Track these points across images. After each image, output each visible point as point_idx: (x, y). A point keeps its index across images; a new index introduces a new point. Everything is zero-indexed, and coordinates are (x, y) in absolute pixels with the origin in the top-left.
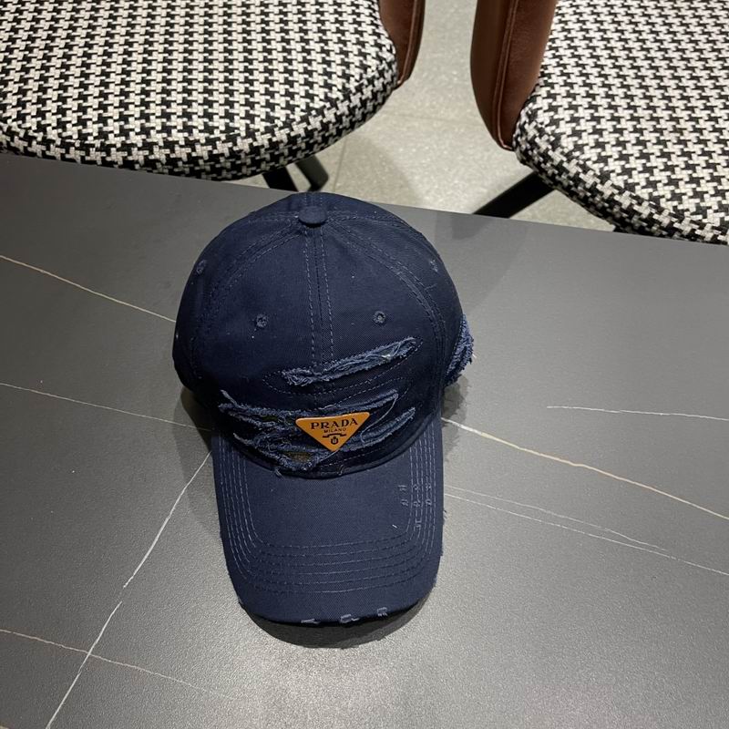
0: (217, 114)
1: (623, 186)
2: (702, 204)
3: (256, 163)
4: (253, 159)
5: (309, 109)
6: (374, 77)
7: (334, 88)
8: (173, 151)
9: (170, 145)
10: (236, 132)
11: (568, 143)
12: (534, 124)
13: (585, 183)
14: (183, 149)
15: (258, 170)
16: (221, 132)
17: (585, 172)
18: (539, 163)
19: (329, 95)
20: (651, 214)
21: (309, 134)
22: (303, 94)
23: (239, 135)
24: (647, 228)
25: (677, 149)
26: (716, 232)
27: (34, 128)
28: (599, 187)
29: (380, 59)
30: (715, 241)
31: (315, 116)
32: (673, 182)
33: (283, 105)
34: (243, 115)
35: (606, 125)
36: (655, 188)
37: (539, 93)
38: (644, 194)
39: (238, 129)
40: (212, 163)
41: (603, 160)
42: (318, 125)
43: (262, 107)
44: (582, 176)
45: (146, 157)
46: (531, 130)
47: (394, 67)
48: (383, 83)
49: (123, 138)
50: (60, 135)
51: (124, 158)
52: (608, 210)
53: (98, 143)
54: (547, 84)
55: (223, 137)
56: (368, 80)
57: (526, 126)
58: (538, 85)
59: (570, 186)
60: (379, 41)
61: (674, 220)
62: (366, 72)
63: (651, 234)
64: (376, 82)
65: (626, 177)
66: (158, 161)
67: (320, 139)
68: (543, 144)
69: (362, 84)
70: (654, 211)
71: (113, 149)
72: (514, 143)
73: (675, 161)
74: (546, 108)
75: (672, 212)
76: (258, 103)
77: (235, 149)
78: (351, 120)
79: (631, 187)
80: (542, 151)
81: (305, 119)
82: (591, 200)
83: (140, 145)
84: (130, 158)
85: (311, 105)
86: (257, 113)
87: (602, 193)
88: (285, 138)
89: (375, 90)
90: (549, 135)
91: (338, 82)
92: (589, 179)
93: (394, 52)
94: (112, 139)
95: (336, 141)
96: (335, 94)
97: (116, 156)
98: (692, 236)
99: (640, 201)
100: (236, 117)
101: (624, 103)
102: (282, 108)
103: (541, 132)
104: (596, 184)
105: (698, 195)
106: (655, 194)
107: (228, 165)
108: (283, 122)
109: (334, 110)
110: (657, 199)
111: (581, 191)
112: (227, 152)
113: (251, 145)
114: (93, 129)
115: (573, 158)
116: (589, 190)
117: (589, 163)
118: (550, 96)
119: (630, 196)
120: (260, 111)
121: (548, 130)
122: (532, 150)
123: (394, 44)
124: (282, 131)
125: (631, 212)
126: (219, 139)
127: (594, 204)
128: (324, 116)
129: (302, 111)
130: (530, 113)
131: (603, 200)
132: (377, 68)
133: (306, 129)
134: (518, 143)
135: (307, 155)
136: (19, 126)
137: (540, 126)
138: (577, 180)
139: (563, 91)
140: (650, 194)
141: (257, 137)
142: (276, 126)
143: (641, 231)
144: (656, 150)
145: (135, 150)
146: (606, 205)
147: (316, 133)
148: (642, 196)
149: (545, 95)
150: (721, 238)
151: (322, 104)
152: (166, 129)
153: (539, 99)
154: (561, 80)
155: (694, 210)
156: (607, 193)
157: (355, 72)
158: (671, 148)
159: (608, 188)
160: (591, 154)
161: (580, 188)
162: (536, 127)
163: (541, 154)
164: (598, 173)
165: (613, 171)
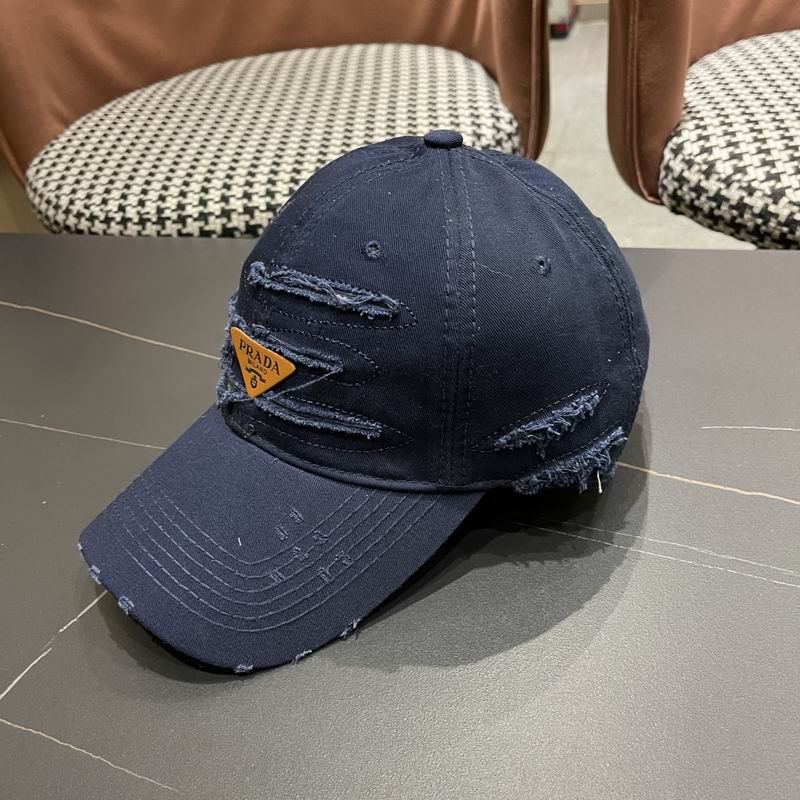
8: (252, 217)
9: (249, 211)
11: (725, 169)
12: (680, 157)
13: (751, 208)
14: (264, 215)
17: (751, 194)
18: (692, 201)
27: (115, 209)
28: (772, 208)
29: (499, 130)
35: (774, 144)
37: (685, 127)
41: (777, 177)
44: (747, 200)
45: (224, 226)
46: (677, 166)
47: (516, 140)
49: (201, 208)
50: (138, 213)
51: (201, 229)
52: (790, 237)
53: (174, 216)
54: (694, 118)
57: (671, 164)
58: (682, 121)
59: (734, 218)
60: (497, 114)
66: (236, 229)
68: (693, 176)
71: (189, 220)
72: (660, 190)
74: (694, 138)
80: (693, 185)
82: (763, 228)
83: (218, 213)
84: (207, 228)
87: (776, 216)
90: (699, 165)
92: (757, 202)
93: (515, 124)
94: (189, 210)
97: (193, 227)
101: (792, 116)
103: (690, 163)
104: (767, 206)
111: (750, 220)
114: (171, 203)
115: (733, 182)
116: (760, 216)
117: (754, 184)
118: (698, 127)
121: (699, 159)
122: (680, 188)
123: (516, 118)
127: (768, 234)
130: (675, 147)
131: (779, 223)
134: (665, 188)
136: (102, 210)
137: (687, 158)
138: (741, 207)
145: (212, 219)
149: (692, 127)
152: (247, 196)
153: (684, 132)
154: (712, 114)
156: (784, 213)
159: (784, 207)
160: (756, 174)
161: (747, 216)
162: (683, 160)
163: (692, 189)
164: (769, 192)
165: (789, 187)
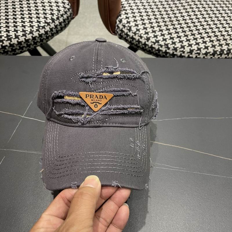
0: (3, 31)
1: (155, 41)
2: (183, 45)
3: (21, 48)
4: (19, 47)
5: (39, 27)
6: (63, 14)
7: (48, 19)
10: (11, 37)
11: (134, 29)
12: (121, 24)
13: (141, 42)
15: (23, 51)
16: (5, 37)
17: (141, 38)
18: (125, 37)
19: (46, 21)
20: (166, 50)
21: (40, 36)
22: (36, 21)
23: (12, 38)
24: (165, 55)
25: (172, 27)
26: (189, 54)
28: (147, 43)
29: (65, 8)
30: (189, 57)
31: (42, 29)
32: (172, 38)
33: (29, 26)
34: (13, 30)
35: (147, 21)
36: (166, 41)
37: (122, 13)
38: (162, 43)
39: (12, 35)
40: (3, 49)
41: (147, 33)
42: (43, 32)
43: (20, 27)
44: (140, 40)
46: (121, 26)
47: (71, 10)
48: (67, 16)
52: (151, 51)
54: (124, 10)
55: (6, 39)
56: (61, 15)
57: (119, 25)
58: (121, 10)
59: (137, 44)
61: (174, 51)
62: (59, 12)
63: (167, 57)
64: (64, 16)
65: (155, 38)
67: (45, 37)
68: (125, 30)
69: (59, 17)
70: (167, 49)
72: (116, 32)
73: (171, 31)
74: (125, 18)
75: (173, 48)
76: (19, 26)
77: (12, 43)
78: (56, 30)
79: (158, 42)
81: (38, 30)
82: (145, 48)
85: (40, 25)
86: (18, 29)
87: (148, 45)
88: (31, 38)
89: (64, 18)
90: (127, 27)
91: (49, 16)
92: (143, 41)
93: (70, 5)
95: (52, 38)
96: (49, 21)
98: (181, 56)
99: (161, 46)
100: (10, 31)
101: (152, 14)
102: (28, 27)
103: (124, 26)
105: (181, 42)
106: (166, 43)
107: (10, 50)
108: (29, 32)
109: (49, 26)
110: (167, 45)
111: (141, 45)
112: (8, 45)
113: (18, 41)
115: (136, 34)
116: (144, 45)
117: (142, 35)
118: (126, 13)
119: (158, 45)
120: (20, 29)
121: (127, 25)
122: (122, 33)
123: (70, 2)
124: (29, 35)
125: (159, 50)
126: (4, 40)
127: (146, 50)
128: (45, 29)
129: (36, 27)
130: (120, 20)
131: (149, 47)
132: (64, 11)
133: (39, 34)
135: (41, 44)
137: (123, 24)
138: (139, 41)
139: (130, 12)
140: (165, 43)
141: (20, 38)
142: (27, 33)
143: (163, 56)
144: (164, 28)
146: (150, 49)
147: (43, 35)
148: (162, 44)
149: (124, 13)
150: (191, 56)
151: (44, 24)
153: (122, 15)
154: (129, 8)
155: (180, 47)
156: (150, 45)
157: (56, 12)
158: (169, 27)
159: (150, 43)
160: (142, 32)
161: (140, 44)
162: (122, 25)
163: (125, 34)
164: (146, 38)
165: (151, 37)
